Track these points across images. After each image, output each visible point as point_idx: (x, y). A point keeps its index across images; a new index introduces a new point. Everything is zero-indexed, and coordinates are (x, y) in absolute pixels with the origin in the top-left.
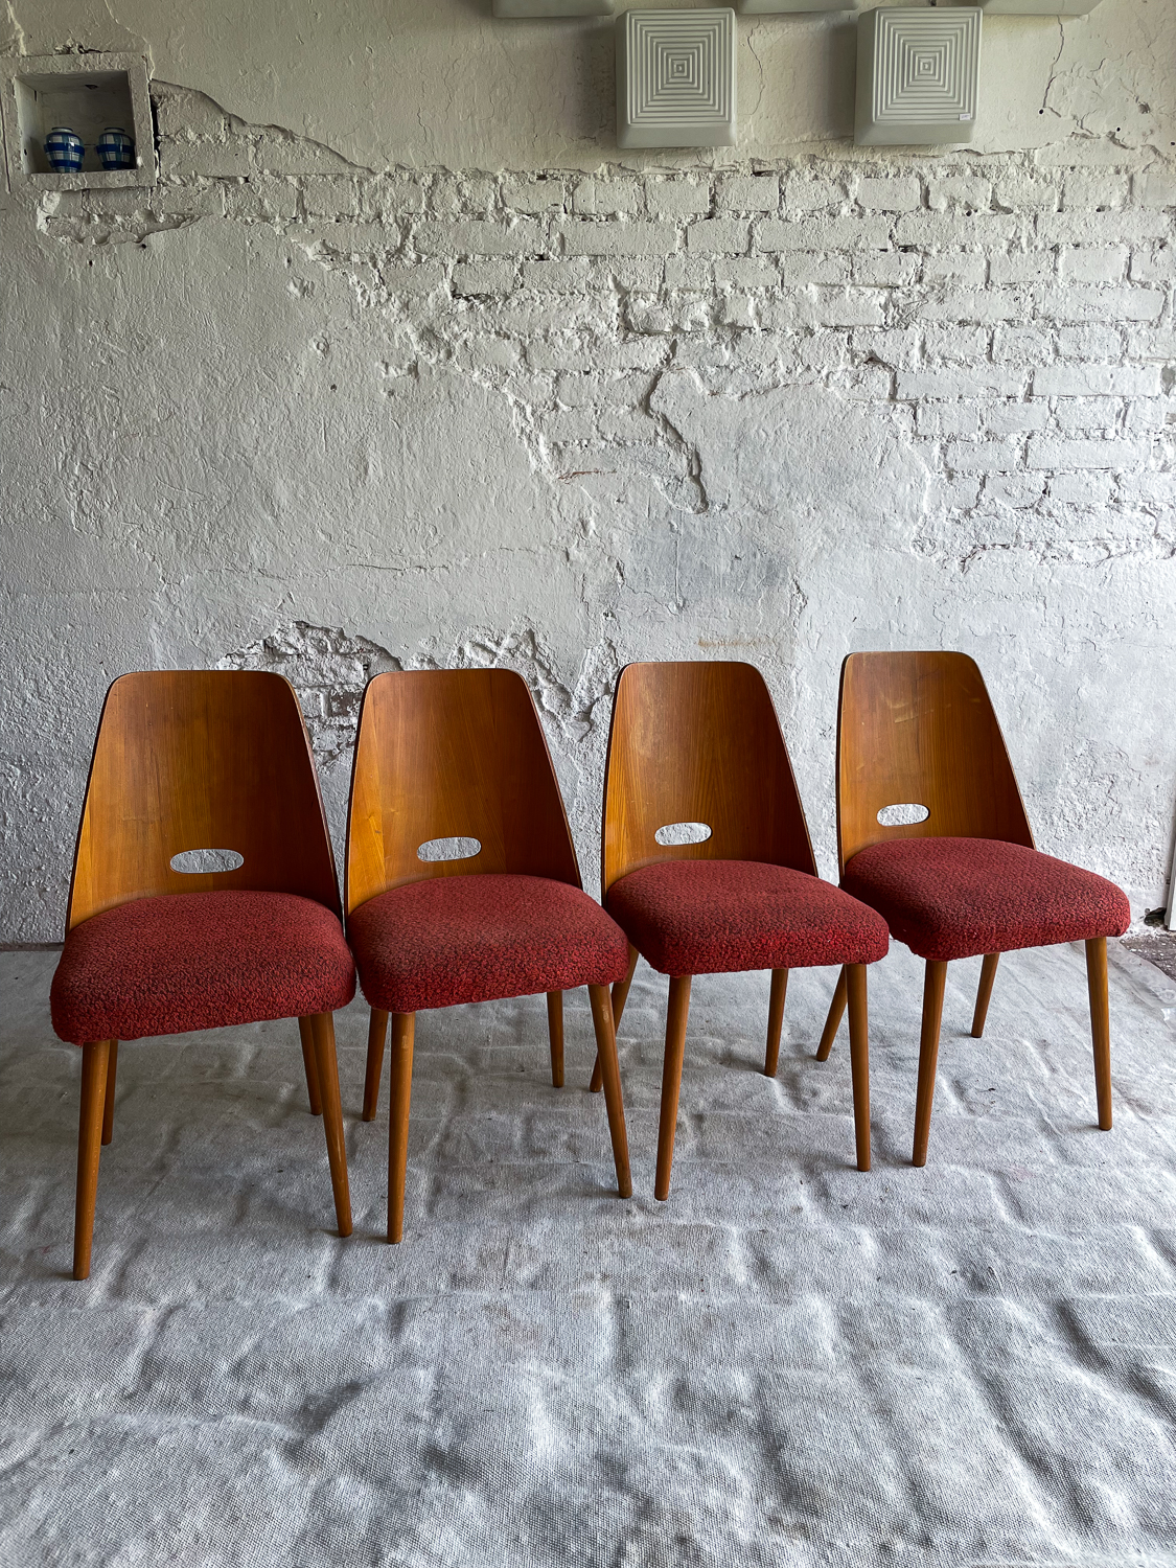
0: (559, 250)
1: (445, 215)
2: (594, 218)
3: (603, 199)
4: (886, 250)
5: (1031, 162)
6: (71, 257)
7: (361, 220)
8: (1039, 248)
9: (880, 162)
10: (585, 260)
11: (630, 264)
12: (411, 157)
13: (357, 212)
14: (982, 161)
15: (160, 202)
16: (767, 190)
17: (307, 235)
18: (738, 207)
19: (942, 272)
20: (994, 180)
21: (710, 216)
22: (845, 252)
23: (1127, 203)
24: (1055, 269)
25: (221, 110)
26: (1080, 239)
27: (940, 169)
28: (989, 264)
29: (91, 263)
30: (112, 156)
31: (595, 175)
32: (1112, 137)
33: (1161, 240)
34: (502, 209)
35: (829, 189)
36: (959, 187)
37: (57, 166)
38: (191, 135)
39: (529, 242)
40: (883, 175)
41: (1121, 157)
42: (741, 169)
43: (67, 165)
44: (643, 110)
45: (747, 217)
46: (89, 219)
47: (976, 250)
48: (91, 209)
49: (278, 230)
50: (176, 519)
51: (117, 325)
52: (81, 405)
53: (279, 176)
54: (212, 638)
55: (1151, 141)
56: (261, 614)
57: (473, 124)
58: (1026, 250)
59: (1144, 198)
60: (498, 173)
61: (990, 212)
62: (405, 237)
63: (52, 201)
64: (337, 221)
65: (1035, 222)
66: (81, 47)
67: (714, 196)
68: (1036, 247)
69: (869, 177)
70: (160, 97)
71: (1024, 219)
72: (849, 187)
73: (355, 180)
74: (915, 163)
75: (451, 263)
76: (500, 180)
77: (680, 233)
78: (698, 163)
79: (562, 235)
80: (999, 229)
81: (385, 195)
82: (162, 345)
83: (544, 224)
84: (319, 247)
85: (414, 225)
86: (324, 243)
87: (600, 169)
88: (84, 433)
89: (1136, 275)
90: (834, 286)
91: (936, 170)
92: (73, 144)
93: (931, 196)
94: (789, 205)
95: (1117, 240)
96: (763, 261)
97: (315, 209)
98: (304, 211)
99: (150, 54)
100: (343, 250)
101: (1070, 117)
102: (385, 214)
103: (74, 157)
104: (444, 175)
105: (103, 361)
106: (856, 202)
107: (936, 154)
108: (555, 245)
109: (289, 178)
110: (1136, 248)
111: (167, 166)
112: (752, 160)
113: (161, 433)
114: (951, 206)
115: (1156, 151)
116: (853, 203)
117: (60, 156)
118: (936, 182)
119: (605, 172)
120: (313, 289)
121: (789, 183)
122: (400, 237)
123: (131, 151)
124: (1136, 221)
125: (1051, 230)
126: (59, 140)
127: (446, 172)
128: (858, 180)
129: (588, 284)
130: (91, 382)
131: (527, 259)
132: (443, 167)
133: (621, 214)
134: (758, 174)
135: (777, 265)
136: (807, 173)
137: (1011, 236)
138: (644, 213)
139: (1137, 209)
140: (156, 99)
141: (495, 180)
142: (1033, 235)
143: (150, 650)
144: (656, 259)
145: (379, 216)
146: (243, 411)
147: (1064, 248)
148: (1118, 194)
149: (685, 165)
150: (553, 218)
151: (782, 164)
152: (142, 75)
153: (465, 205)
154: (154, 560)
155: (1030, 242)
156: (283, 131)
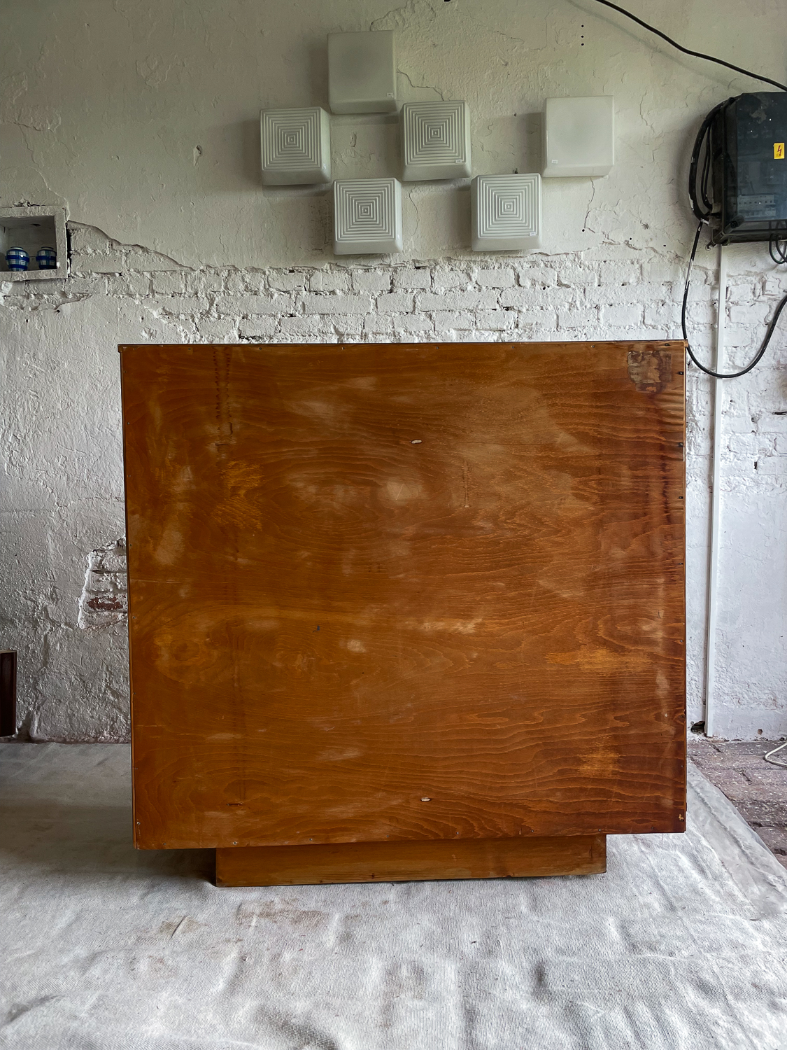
0: (302, 311)
1: (235, 292)
2: (322, 293)
3: (327, 283)
4: (495, 310)
5: (579, 259)
6: (16, 318)
7: (186, 296)
8: (588, 307)
9: (489, 260)
10: (317, 317)
11: (343, 319)
12: (215, 261)
13: (184, 291)
14: (550, 259)
15: (70, 287)
16: (423, 277)
17: (154, 304)
18: (407, 286)
19: (530, 322)
20: (558, 269)
21: (391, 291)
22: (471, 311)
23: (640, 280)
24: (598, 319)
25: (107, 237)
26: (612, 302)
27: (525, 264)
28: (558, 317)
29: (27, 321)
30: (44, 262)
31: (322, 270)
32: (627, 243)
33: (662, 301)
34: (268, 289)
35: (460, 276)
36: (537, 273)
37: (11, 268)
38: (90, 251)
39: (284, 307)
40: (492, 267)
41: (634, 254)
42: (408, 266)
43: (18, 267)
44: (345, 234)
45: (412, 292)
46: (28, 297)
47: (549, 309)
48: (30, 292)
49: (137, 302)
50: (68, 467)
51: (40, 356)
52: (15, 401)
53: (139, 272)
54: (85, 539)
55: (651, 244)
56: (116, 525)
57: (251, 243)
58: (579, 308)
59: (650, 277)
60: (266, 270)
61: (558, 287)
62: (211, 305)
63: (7, 287)
64: (173, 296)
65: (584, 292)
66: (29, 203)
67: (392, 280)
68: (586, 307)
69: (484, 269)
70: (73, 230)
71: (577, 290)
72: (471, 274)
73: (183, 274)
74: (510, 261)
75: (238, 319)
76: (267, 273)
77: (373, 301)
78: (382, 262)
79: (303, 303)
80: (562, 296)
81: (200, 282)
82: (66, 366)
83: (293, 297)
84: (161, 311)
85: (217, 298)
86: (164, 309)
87: (325, 267)
88: (16, 417)
89: (648, 321)
90: (465, 330)
91: (523, 265)
92: (22, 256)
93: (520, 279)
94: (436, 285)
95: (635, 302)
96: (423, 316)
97: (159, 290)
98: (153, 291)
99: (68, 208)
100: (174, 311)
101: (600, 233)
102: (200, 292)
103: (22, 263)
104: (234, 270)
105: (31, 376)
106: (477, 283)
107: (522, 255)
108: (300, 308)
109: (145, 273)
110: (647, 306)
111: (75, 267)
112: (414, 261)
113: (62, 417)
114: (533, 284)
115: (655, 250)
116: (474, 283)
117: (14, 262)
118: (523, 271)
119: (328, 268)
120: (156, 334)
121: (436, 273)
122: (208, 305)
123: (54, 259)
124: (646, 290)
125: (594, 296)
126: (14, 253)
127: (236, 269)
128: (477, 271)
129: (319, 330)
130: (23, 388)
131: (283, 316)
132: (234, 266)
133: (338, 291)
134: (418, 268)
135: (431, 319)
136: (446, 267)
137: (570, 301)
138: (352, 290)
139: (646, 283)
140: (71, 231)
141: (264, 273)
142: (584, 300)
143: (46, 547)
144: (359, 316)
145: (196, 294)
146: (112, 403)
147: (603, 306)
148: (633, 275)
149: (374, 263)
150: (298, 294)
151: (432, 262)
152: (61, 218)
153: (247, 287)
154: (53, 492)
155: (582, 303)
156: (142, 248)
